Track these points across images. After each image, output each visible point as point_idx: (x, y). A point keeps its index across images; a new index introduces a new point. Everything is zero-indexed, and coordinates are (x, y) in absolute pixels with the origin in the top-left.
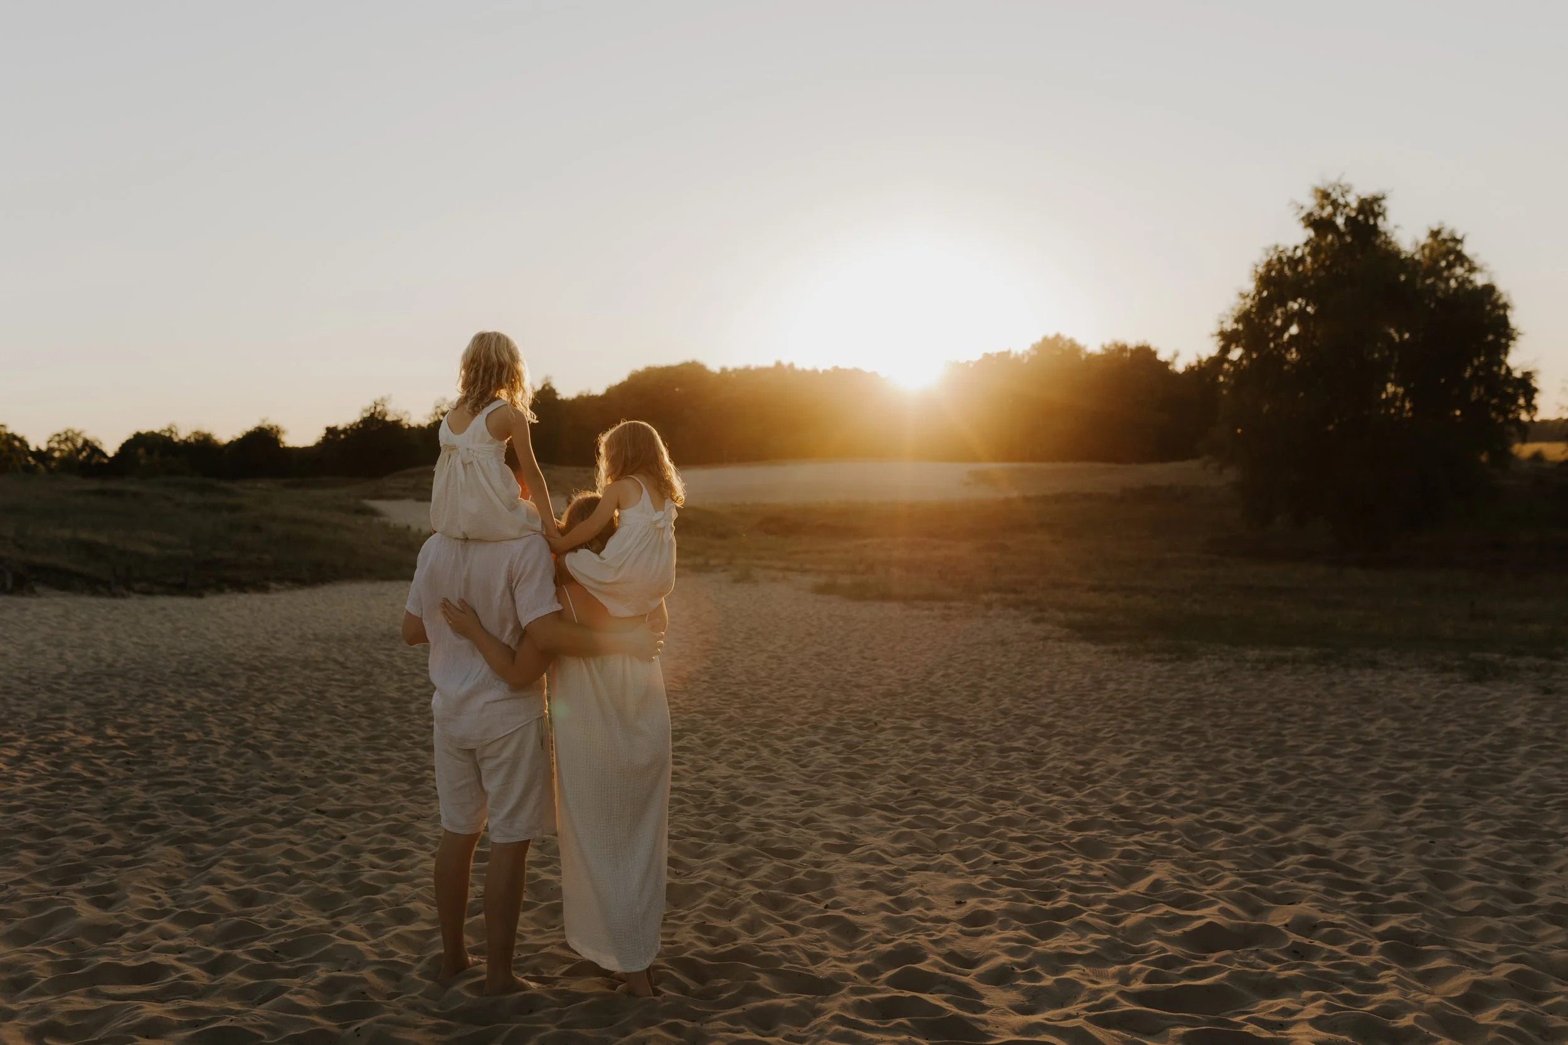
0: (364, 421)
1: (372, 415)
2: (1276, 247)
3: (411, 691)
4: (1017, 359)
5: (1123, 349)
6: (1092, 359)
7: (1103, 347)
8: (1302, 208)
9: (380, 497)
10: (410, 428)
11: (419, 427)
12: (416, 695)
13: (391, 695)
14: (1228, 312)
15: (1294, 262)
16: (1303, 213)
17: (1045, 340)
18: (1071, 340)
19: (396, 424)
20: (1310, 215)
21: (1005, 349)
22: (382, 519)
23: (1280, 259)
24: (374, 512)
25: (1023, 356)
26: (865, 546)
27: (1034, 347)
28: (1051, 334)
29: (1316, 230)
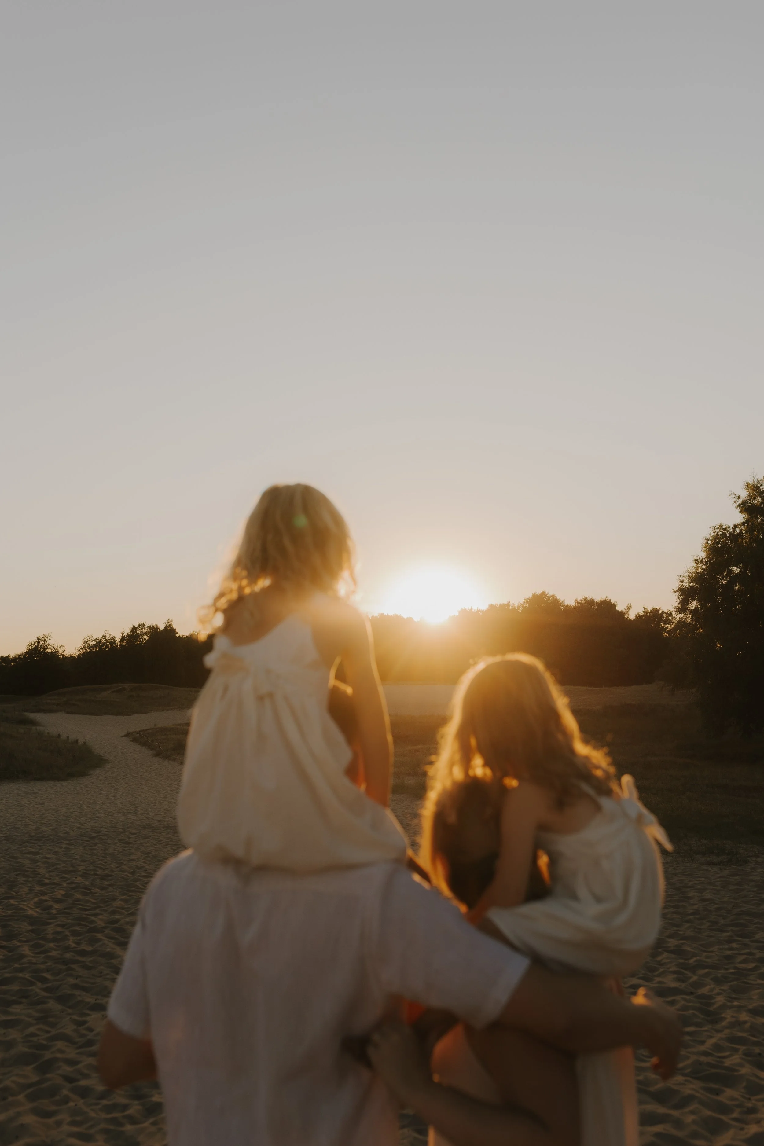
0: (30, 653)
1: (36, 647)
2: (721, 526)
3: (50, 907)
4: (514, 610)
5: (592, 602)
6: (568, 610)
7: (576, 601)
8: (739, 497)
9: (39, 711)
10: (65, 658)
11: (71, 656)
12: (54, 912)
13: (30, 912)
14: (686, 574)
15: (734, 537)
16: (740, 501)
17: (534, 595)
18: (553, 596)
19: (54, 655)
20: (744, 503)
21: (506, 602)
22: (38, 728)
23: (724, 535)
24: (33, 723)
25: (519, 607)
26: (417, 751)
27: (526, 601)
28: (539, 592)
29: (749, 514)
